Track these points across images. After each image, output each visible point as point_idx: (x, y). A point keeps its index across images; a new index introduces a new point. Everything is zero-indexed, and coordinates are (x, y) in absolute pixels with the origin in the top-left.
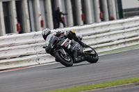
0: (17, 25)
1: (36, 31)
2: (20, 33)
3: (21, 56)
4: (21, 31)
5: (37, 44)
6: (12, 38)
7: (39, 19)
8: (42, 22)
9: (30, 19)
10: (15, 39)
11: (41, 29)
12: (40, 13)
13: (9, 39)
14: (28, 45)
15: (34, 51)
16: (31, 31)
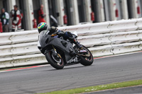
0: (91, 14)
1: (110, 20)
2: (94, 22)
3: (95, 46)
4: (95, 20)
5: (112, 34)
6: (86, 28)
7: (114, 8)
8: (117, 11)
9: (104, 8)
10: (89, 28)
11: (116, 18)
12: (114, 2)
13: (83, 28)
14: (102, 35)
15: (108, 41)
16: (106, 20)
